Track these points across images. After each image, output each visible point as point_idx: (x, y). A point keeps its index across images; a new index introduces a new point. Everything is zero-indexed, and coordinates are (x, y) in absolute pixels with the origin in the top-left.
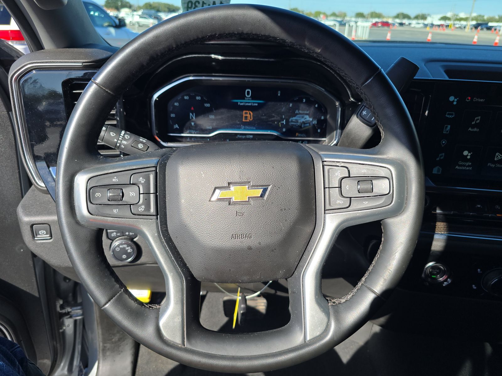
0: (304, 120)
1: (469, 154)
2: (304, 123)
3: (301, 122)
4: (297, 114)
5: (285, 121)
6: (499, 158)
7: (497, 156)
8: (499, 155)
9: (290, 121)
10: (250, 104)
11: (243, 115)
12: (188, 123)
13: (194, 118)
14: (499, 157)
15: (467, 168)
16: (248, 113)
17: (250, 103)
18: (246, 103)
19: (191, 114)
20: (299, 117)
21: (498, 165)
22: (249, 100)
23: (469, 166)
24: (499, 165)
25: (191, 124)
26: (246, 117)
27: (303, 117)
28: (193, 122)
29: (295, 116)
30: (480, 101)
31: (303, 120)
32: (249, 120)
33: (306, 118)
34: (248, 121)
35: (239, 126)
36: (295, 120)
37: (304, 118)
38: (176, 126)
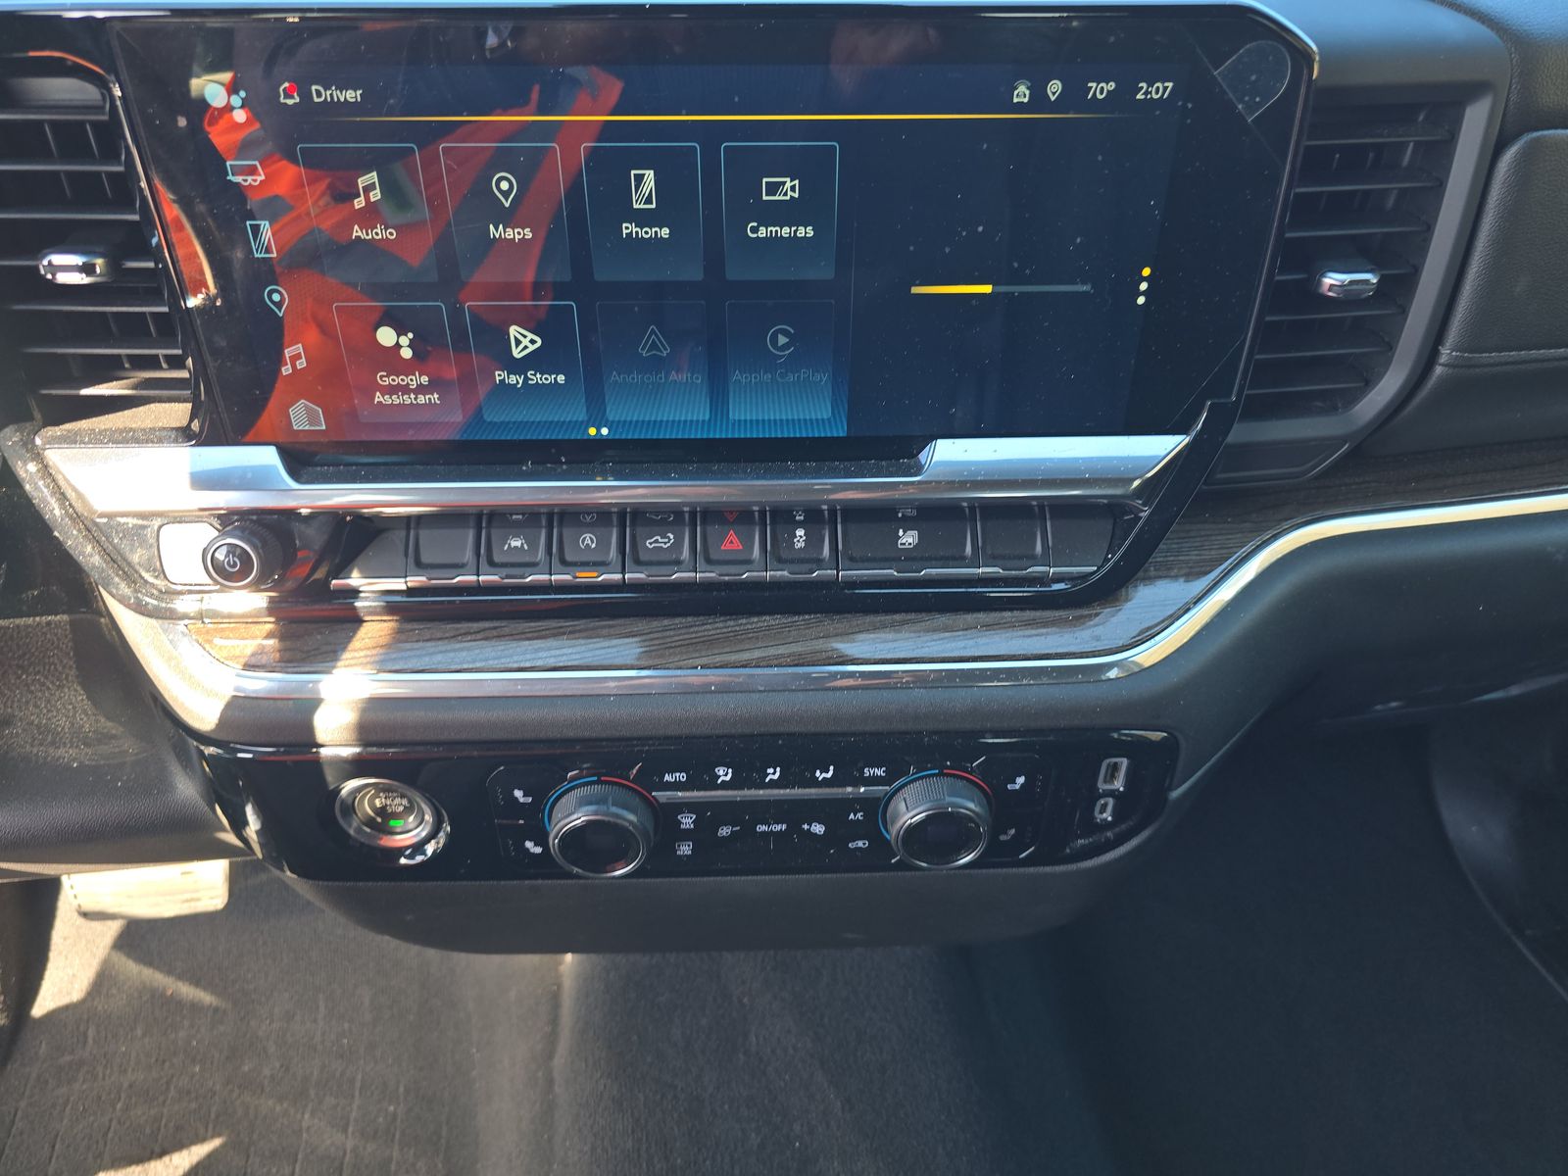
1: (404, 341)
6: (526, 347)
7: (518, 342)
8: (525, 337)
14: (525, 342)
15: (422, 399)
21: (536, 378)
23: (421, 389)
24: (538, 376)
30: (342, 100)
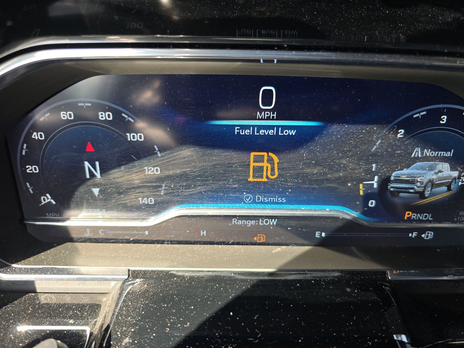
0: (434, 177)
2: (432, 184)
3: (425, 181)
4: (417, 159)
5: (376, 178)
9: (392, 178)
10: (271, 132)
11: (249, 165)
12: (82, 189)
13: (98, 175)
16: (266, 158)
17: (271, 127)
18: (260, 127)
19: (87, 164)
20: (422, 168)
22: (268, 119)
25: (92, 192)
26: (259, 171)
27: (431, 168)
28: (96, 185)
29: (408, 167)
31: (431, 176)
32: (267, 177)
33: (440, 171)
34: (265, 179)
35: (238, 194)
36: (409, 175)
37: (437, 171)
38: (47, 199)
